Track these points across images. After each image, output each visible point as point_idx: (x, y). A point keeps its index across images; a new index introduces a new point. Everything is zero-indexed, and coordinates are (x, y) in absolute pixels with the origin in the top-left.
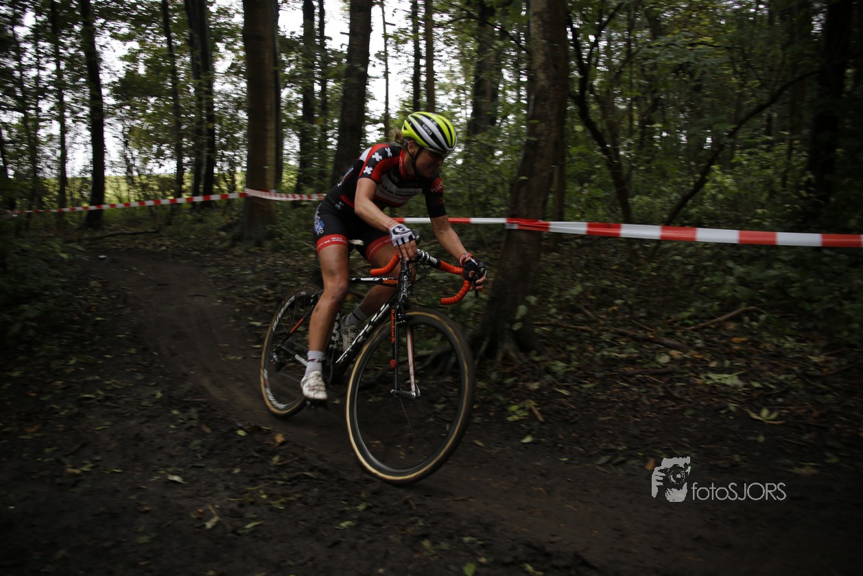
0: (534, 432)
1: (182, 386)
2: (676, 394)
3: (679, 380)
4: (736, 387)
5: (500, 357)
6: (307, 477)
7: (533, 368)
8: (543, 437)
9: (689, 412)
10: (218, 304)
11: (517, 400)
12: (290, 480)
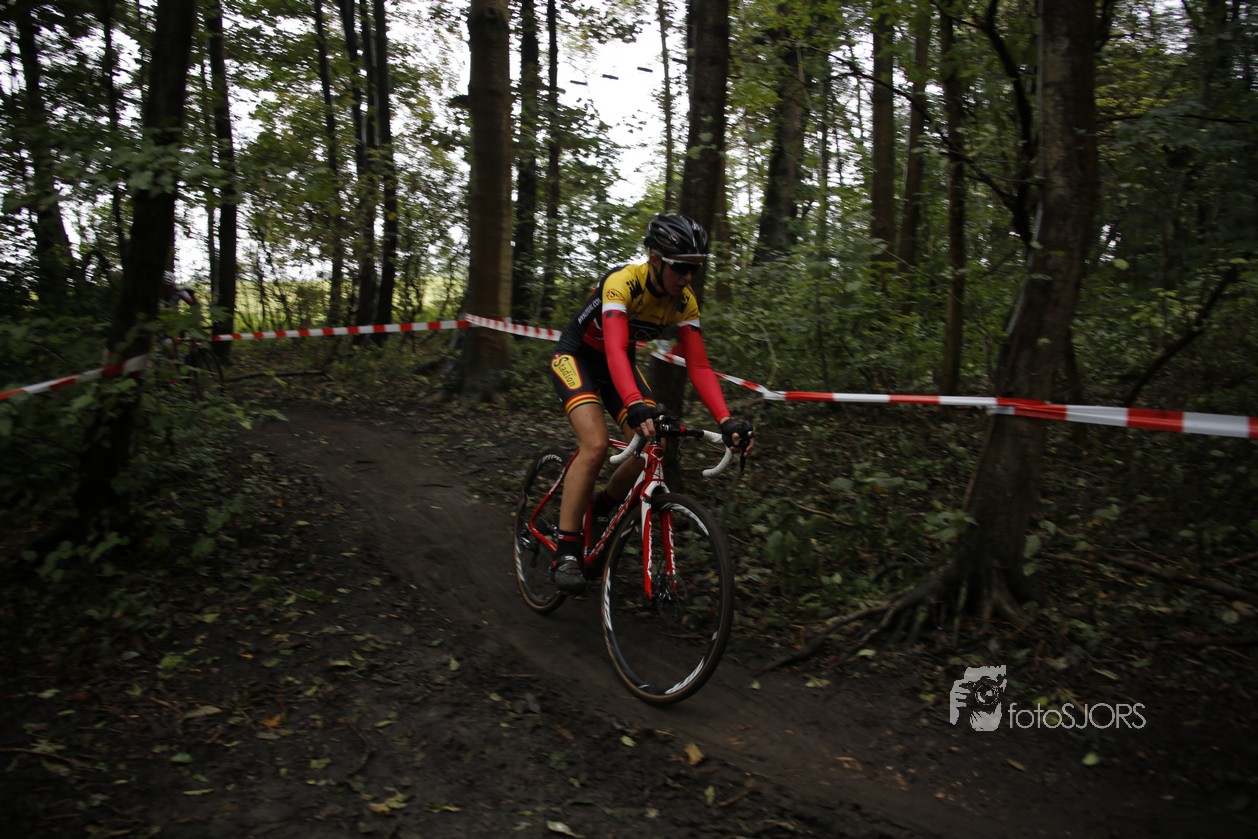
0: (1097, 747)
1: (480, 647)
5: (987, 612)
7: (1049, 632)
8: (1114, 756)
10: (475, 502)
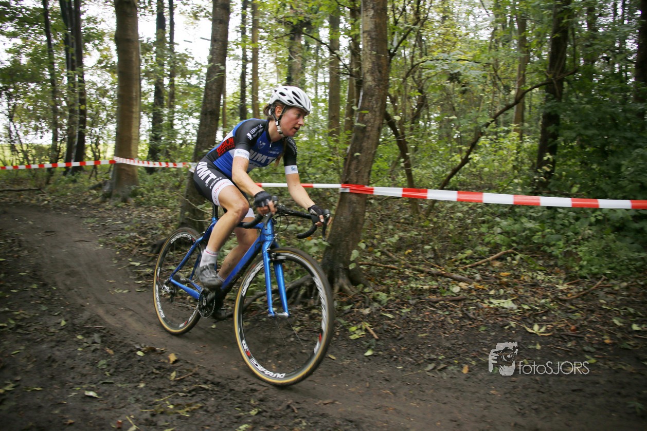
0: (373, 347)
1: (80, 315)
2: (471, 316)
3: (471, 304)
4: (511, 309)
5: (337, 289)
6: (204, 389)
7: (364, 297)
8: (381, 351)
9: (482, 329)
10: (99, 248)
11: (354, 322)
12: (190, 392)
